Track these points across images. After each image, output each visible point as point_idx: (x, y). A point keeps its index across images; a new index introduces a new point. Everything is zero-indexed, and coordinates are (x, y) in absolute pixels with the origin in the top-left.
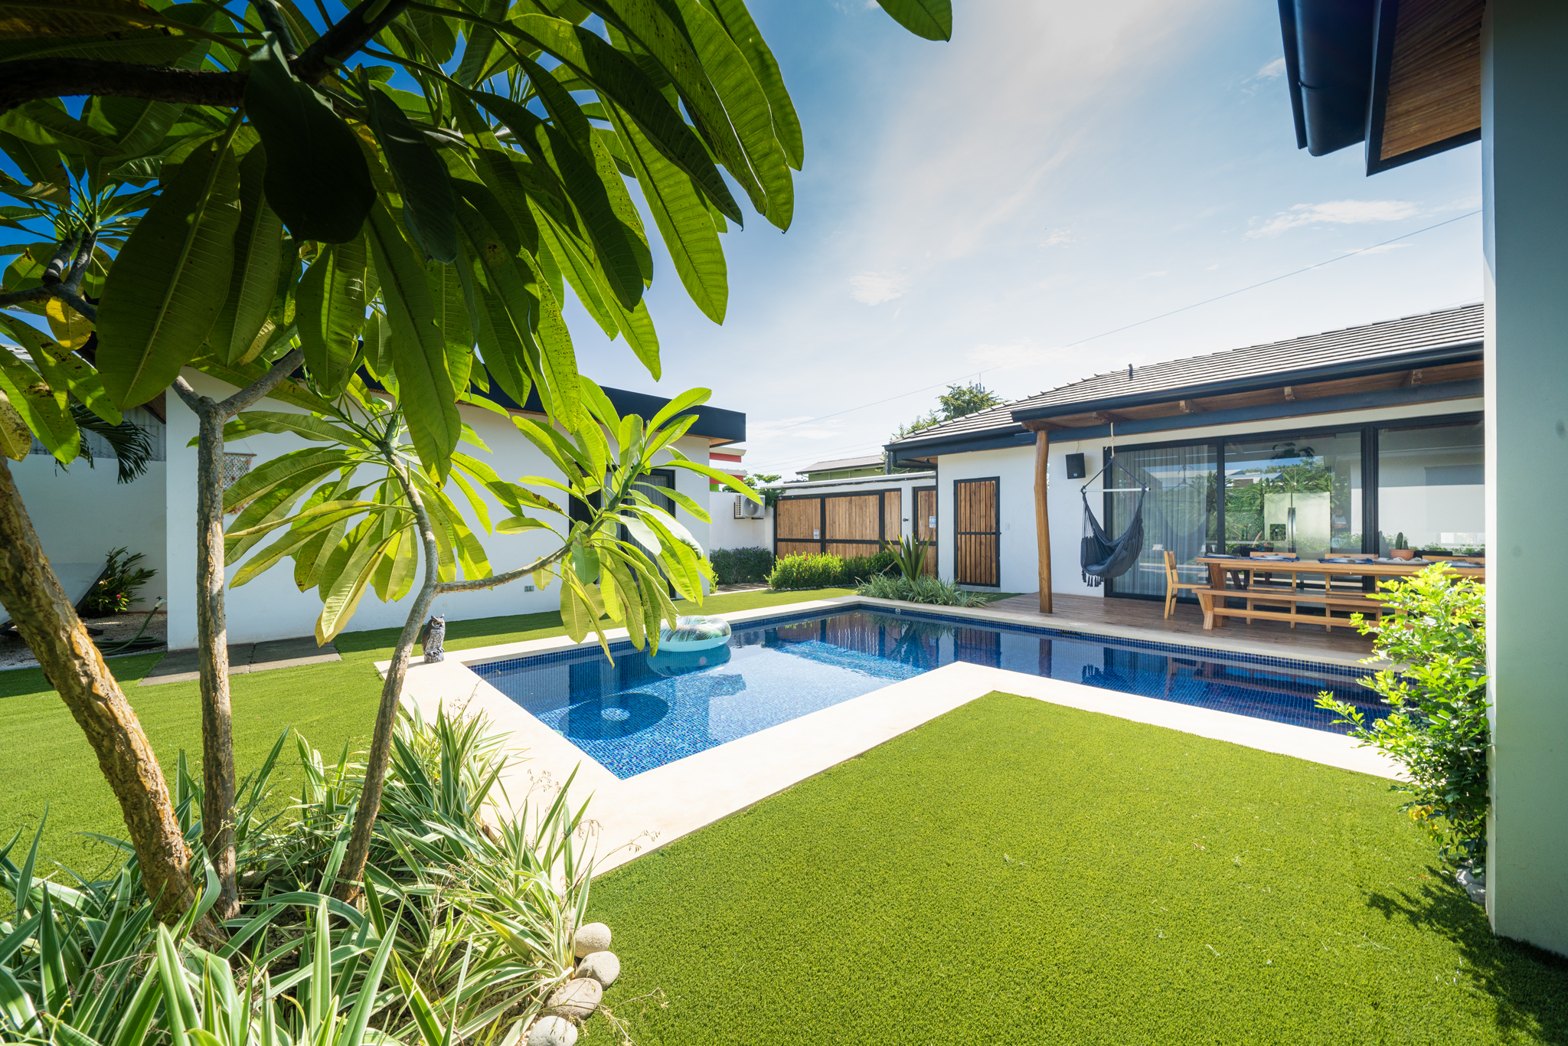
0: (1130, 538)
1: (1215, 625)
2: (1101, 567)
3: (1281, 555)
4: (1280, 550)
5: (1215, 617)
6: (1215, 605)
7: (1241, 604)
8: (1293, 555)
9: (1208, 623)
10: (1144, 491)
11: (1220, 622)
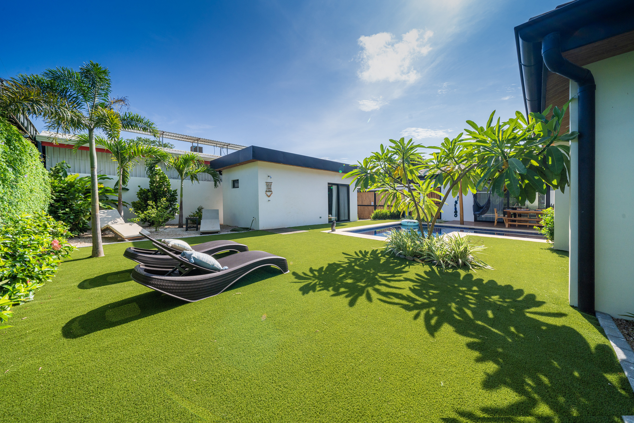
0: (487, 205)
1: (508, 227)
2: (479, 212)
3: (525, 210)
4: (524, 208)
5: (509, 224)
6: (509, 222)
7: (515, 221)
8: (528, 209)
9: (507, 226)
10: (491, 193)
11: (509, 226)
